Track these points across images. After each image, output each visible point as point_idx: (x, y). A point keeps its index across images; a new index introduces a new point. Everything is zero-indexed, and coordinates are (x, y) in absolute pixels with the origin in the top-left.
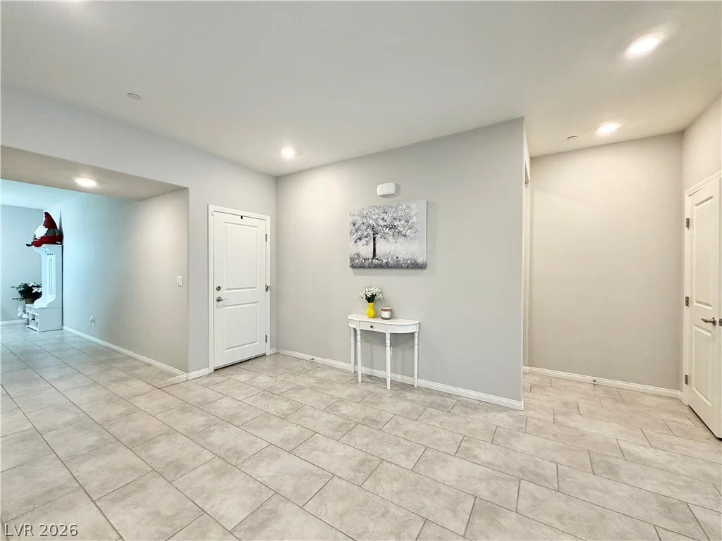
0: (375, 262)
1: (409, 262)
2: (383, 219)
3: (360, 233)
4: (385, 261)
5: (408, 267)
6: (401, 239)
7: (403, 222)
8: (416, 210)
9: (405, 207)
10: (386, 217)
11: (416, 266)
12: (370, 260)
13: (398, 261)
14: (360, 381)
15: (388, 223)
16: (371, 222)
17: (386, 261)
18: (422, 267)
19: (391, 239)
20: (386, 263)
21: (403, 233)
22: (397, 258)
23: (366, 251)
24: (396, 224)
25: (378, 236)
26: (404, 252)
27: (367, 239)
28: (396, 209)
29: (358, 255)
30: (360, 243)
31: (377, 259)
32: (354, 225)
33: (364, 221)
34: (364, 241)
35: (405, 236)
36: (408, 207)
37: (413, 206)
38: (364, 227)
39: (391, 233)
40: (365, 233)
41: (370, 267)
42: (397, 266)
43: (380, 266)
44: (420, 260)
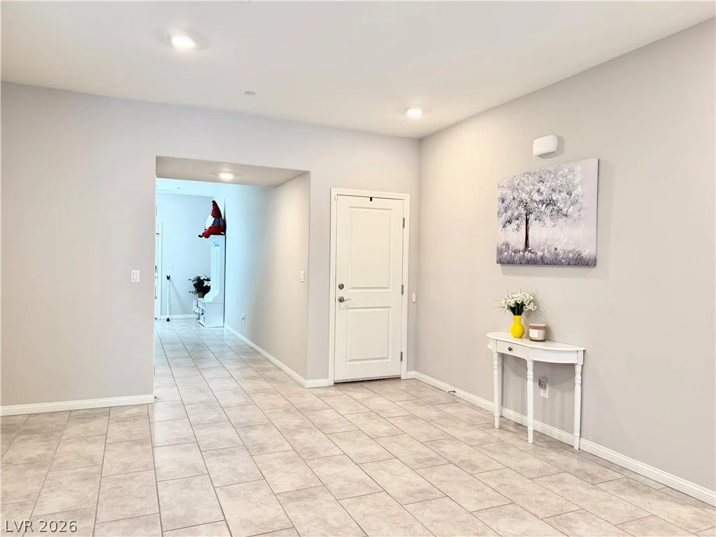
0: (528, 255)
1: (571, 255)
2: (538, 191)
3: (509, 213)
4: (540, 254)
5: (569, 264)
6: (562, 221)
7: (564, 194)
8: (582, 176)
9: (566, 171)
10: (542, 188)
11: (582, 262)
12: (521, 253)
13: (557, 255)
14: (497, 425)
15: (544, 197)
16: (524, 196)
17: (542, 253)
18: (588, 263)
19: (548, 220)
20: (542, 257)
21: (564, 211)
22: (556, 249)
23: (517, 240)
24: (554, 198)
25: (532, 217)
26: (565, 240)
27: (518, 222)
28: (556, 175)
29: (507, 245)
30: (510, 227)
31: (530, 251)
32: (503, 202)
33: (516, 195)
34: (514, 225)
35: (566, 216)
36: (571, 171)
37: (578, 168)
38: (515, 204)
39: (548, 212)
40: (516, 213)
41: (521, 263)
42: (553, 262)
43: (533, 262)
44: (587, 252)
